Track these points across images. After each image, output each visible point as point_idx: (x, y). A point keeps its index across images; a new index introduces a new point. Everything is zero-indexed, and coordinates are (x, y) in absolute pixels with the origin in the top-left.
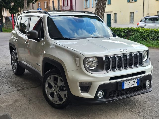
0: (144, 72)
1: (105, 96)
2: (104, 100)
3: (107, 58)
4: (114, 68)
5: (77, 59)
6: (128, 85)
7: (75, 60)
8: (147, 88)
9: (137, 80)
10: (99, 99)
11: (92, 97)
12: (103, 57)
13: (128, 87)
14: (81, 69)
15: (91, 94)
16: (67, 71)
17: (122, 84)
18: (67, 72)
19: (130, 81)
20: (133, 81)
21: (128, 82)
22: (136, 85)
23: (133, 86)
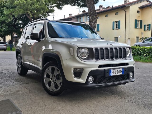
0: (127, 64)
1: (94, 82)
2: (94, 85)
3: (97, 50)
4: (102, 58)
5: (71, 49)
6: (115, 73)
7: (70, 51)
8: (130, 79)
9: (122, 69)
10: (89, 84)
11: (84, 81)
12: (93, 48)
14: (75, 57)
15: (83, 79)
17: (110, 71)
18: (62, 60)
19: (116, 70)
20: (118, 70)
21: (115, 70)
22: (121, 74)
23: (118, 74)
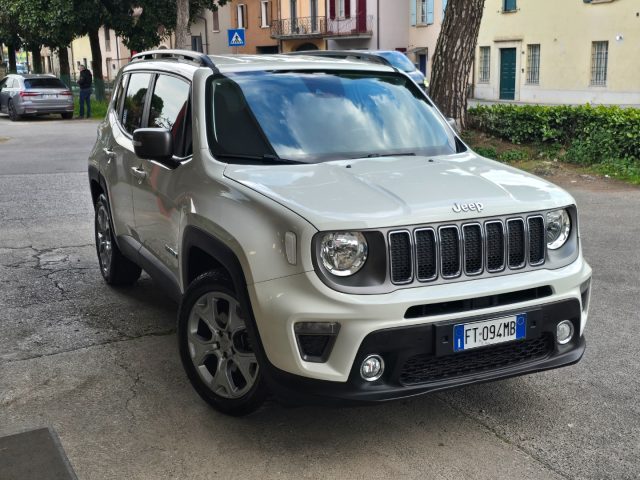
0: (546, 290)
1: (387, 376)
2: (385, 389)
3: (400, 237)
4: (427, 273)
5: (290, 237)
6: (479, 337)
7: (283, 244)
8: (561, 350)
9: (514, 319)
10: (365, 386)
11: (342, 376)
12: (384, 232)
13: (480, 343)
14: (303, 273)
15: (335, 366)
16: (255, 279)
17: (454, 331)
18: (253, 283)
19: (489, 324)
21: (481, 325)
22: (513, 337)
23: (497, 340)
